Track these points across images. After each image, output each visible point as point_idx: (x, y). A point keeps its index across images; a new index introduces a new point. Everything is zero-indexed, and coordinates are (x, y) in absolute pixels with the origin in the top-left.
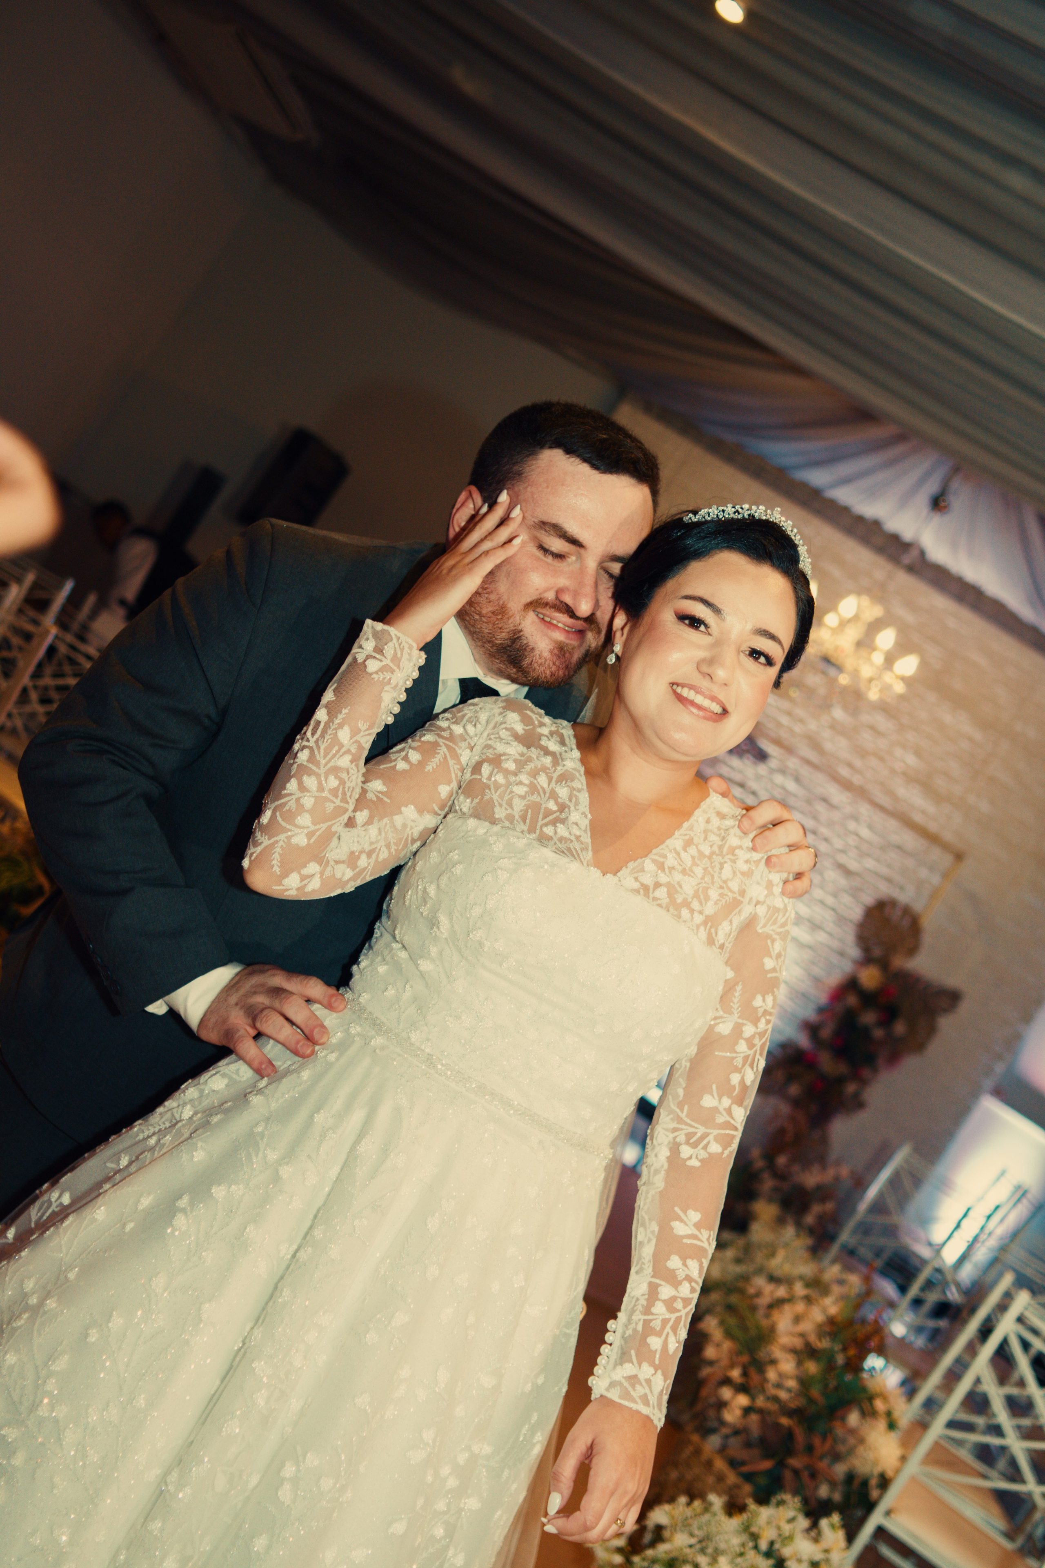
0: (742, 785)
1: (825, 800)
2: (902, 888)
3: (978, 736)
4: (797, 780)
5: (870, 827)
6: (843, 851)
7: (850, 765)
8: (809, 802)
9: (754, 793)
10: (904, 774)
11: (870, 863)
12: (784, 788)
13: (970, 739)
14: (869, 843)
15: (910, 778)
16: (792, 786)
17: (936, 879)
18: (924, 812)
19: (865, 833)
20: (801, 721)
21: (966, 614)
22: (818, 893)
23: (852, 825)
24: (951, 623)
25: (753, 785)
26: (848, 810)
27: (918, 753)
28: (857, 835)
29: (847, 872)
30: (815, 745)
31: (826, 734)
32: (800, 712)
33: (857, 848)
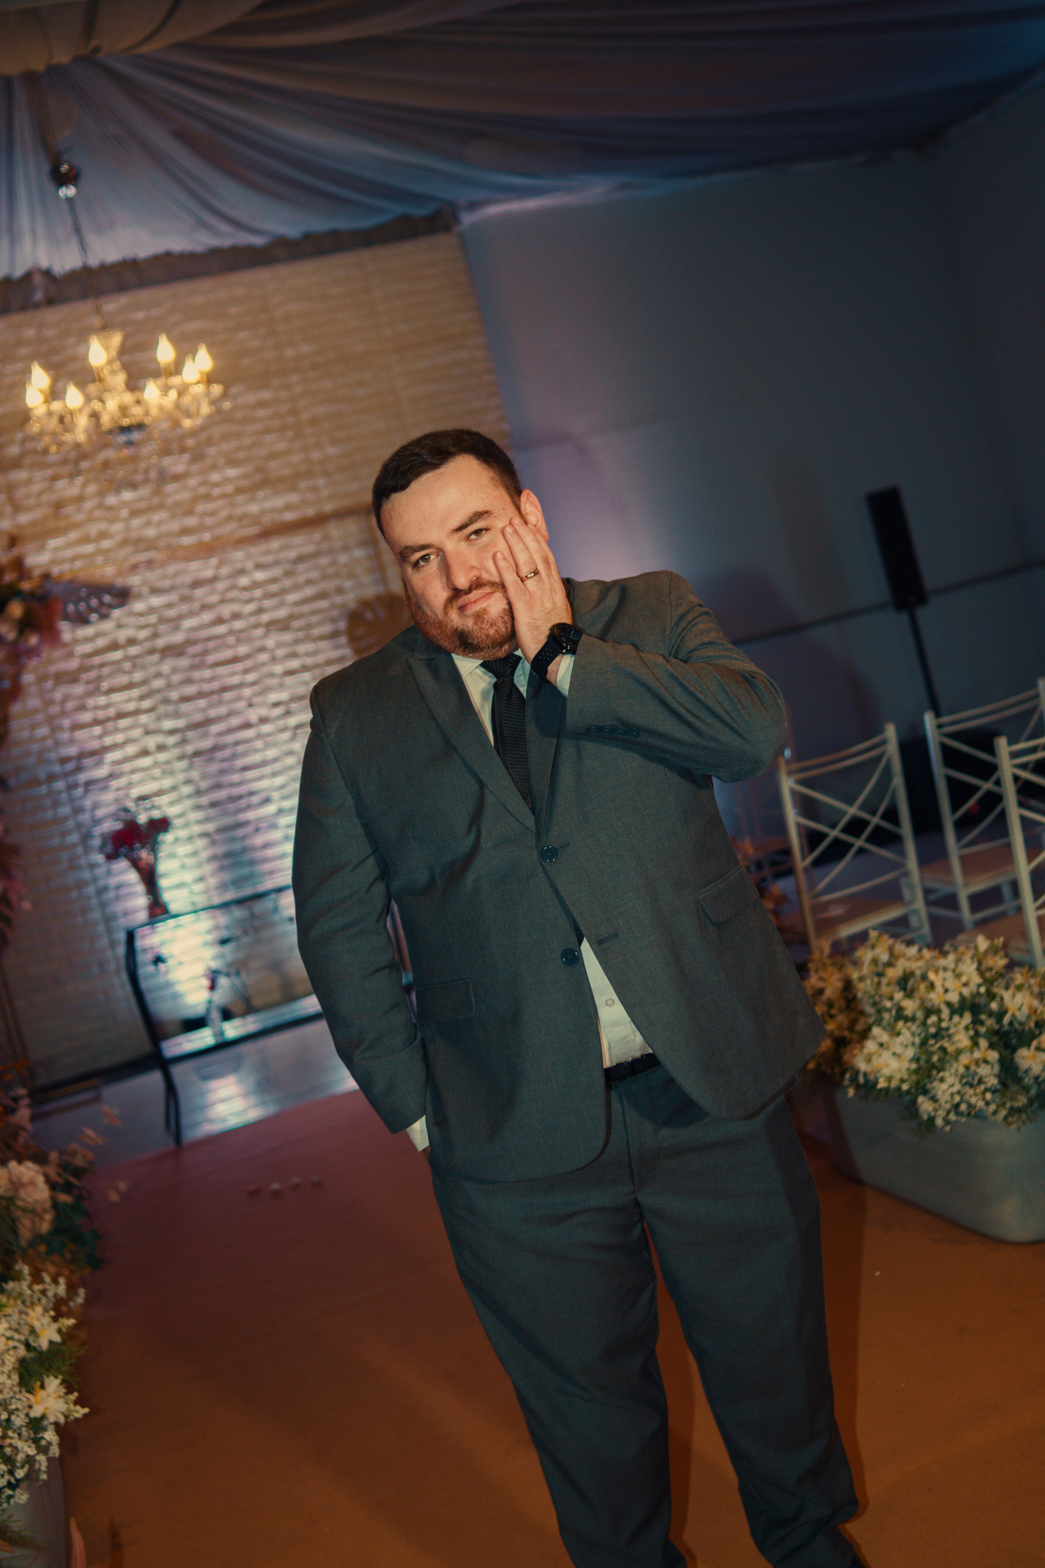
0: (114, 646)
1: (197, 584)
2: (340, 591)
3: (266, 395)
4: (155, 591)
5: (259, 567)
6: (260, 611)
7: (186, 531)
8: (184, 599)
9: (131, 642)
10: (239, 491)
11: (292, 598)
12: (151, 610)
13: (261, 404)
14: (274, 580)
15: (249, 490)
16: (156, 601)
17: (359, 553)
18: (288, 507)
19: (260, 576)
20: (103, 535)
21: (144, 295)
22: (278, 669)
23: (244, 581)
24: (140, 315)
25: (122, 635)
26: (225, 571)
27: (232, 462)
28: (256, 585)
29: (283, 625)
30: (138, 543)
31: (136, 522)
32: (93, 529)
33: (268, 596)
